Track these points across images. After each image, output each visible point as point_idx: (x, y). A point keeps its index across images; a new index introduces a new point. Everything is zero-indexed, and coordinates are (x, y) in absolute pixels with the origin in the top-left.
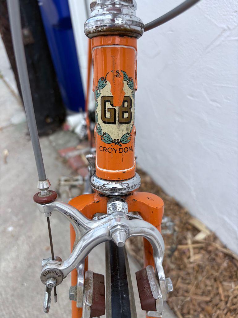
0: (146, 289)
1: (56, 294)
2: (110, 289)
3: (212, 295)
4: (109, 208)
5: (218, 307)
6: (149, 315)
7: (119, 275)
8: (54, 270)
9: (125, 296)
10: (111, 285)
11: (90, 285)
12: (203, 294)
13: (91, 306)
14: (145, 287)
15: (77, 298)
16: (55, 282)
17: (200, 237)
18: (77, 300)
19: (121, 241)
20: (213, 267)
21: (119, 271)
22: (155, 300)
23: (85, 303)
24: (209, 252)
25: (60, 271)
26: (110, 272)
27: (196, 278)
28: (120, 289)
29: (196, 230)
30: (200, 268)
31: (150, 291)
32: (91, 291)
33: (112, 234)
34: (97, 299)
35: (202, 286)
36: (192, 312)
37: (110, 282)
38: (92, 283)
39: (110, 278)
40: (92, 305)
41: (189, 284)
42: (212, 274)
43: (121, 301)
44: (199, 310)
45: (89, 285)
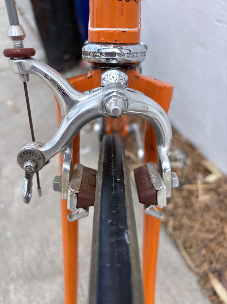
0: (145, 182)
1: (39, 187)
2: (102, 174)
3: (216, 234)
4: (104, 78)
5: (221, 244)
6: (147, 212)
7: (114, 162)
8: (32, 150)
9: (119, 180)
10: (103, 171)
11: (79, 175)
12: (208, 231)
13: (77, 194)
14: (145, 180)
15: (62, 187)
16: (35, 165)
17: (211, 178)
18: (62, 190)
19: (116, 107)
20: (220, 208)
21: (114, 159)
22: (157, 191)
23: (70, 190)
24: (219, 194)
25: (40, 152)
26: (103, 161)
27: (202, 216)
28: (113, 173)
29: (207, 172)
30: (207, 208)
31: (151, 183)
32: (79, 180)
33: (105, 103)
34: (86, 188)
35: (208, 224)
36: (194, 246)
37: (102, 168)
38: (82, 174)
39: (103, 165)
40: (79, 193)
41: (194, 220)
42: (218, 214)
43: (113, 184)
44: (202, 245)
45: (77, 175)
